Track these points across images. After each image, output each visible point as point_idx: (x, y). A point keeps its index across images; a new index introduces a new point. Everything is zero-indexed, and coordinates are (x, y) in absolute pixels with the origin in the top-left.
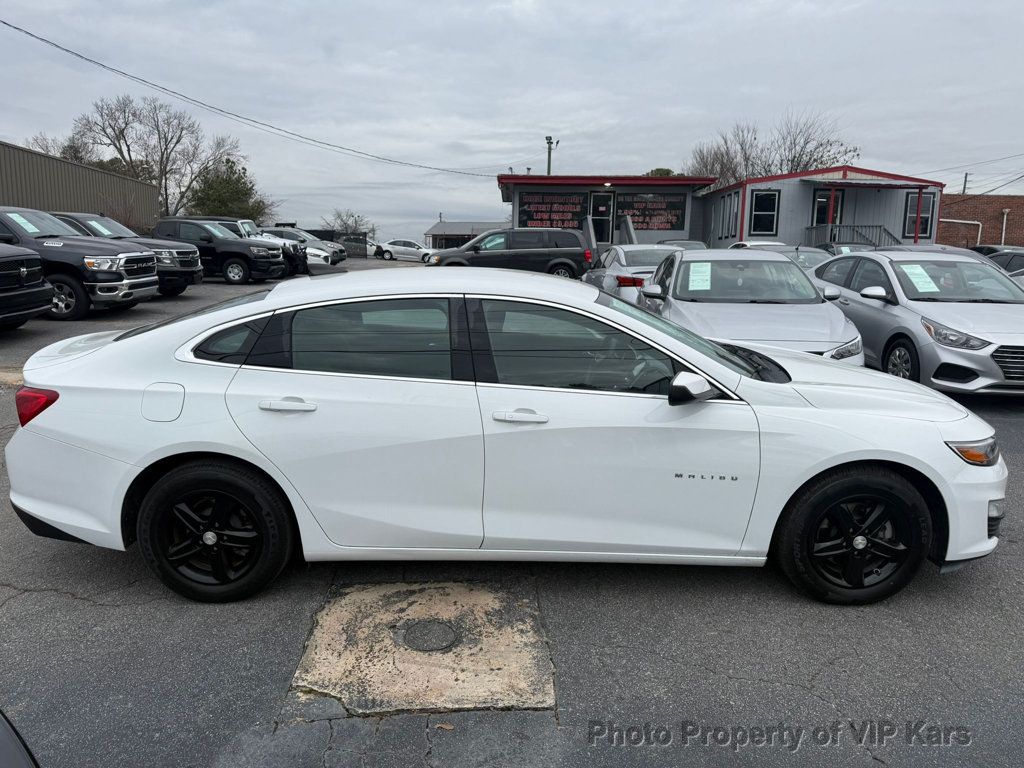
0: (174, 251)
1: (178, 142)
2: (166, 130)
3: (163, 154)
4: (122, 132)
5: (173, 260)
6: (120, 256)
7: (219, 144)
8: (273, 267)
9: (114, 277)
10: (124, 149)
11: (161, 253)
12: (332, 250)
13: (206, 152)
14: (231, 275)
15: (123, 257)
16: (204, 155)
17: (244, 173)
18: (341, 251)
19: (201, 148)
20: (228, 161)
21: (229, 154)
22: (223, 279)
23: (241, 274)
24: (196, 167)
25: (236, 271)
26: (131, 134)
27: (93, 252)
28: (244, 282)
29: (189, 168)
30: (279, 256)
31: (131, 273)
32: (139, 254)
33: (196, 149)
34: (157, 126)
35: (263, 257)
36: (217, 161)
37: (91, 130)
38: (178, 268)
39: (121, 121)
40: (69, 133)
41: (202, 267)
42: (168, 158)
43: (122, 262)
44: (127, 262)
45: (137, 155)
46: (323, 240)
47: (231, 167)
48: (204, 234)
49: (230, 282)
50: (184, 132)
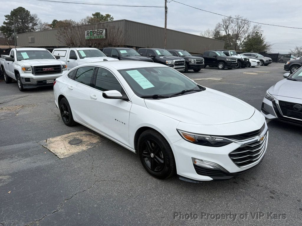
0: (195, 60)
1: (243, 28)
2: (240, 24)
3: (238, 32)
4: (227, 26)
5: (194, 62)
6: (174, 60)
7: (255, 27)
8: (232, 65)
9: (171, 66)
10: (227, 31)
11: (191, 60)
12: (266, 60)
13: (251, 30)
14: (220, 67)
15: (174, 61)
16: (250, 31)
17: (261, 36)
18: (270, 60)
19: (249, 29)
20: (257, 32)
21: (257, 30)
22: (217, 68)
23: (222, 66)
24: (246, 35)
25: (221, 66)
26: (230, 27)
27: (168, 59)
28: (223, 69)
29: (244, 35)
30: (236, 61)
31: (176, 65)
32: (179, 60)
33: (248, 29)
34: (238, 24)
35: (229, 62)
36: (253, 33)
37: (220, 27)
38: (196, 64)
39: (228, 23)
40: (214, 28)
41: (204, 64)
42: (239, 33)
43: (174, 62)
44: (175, 62)
45: (231, 33)
46: (265, 56)
47: (257, 34)
48: (215, 55)
49: (219, 69)
50: (245, 24)
